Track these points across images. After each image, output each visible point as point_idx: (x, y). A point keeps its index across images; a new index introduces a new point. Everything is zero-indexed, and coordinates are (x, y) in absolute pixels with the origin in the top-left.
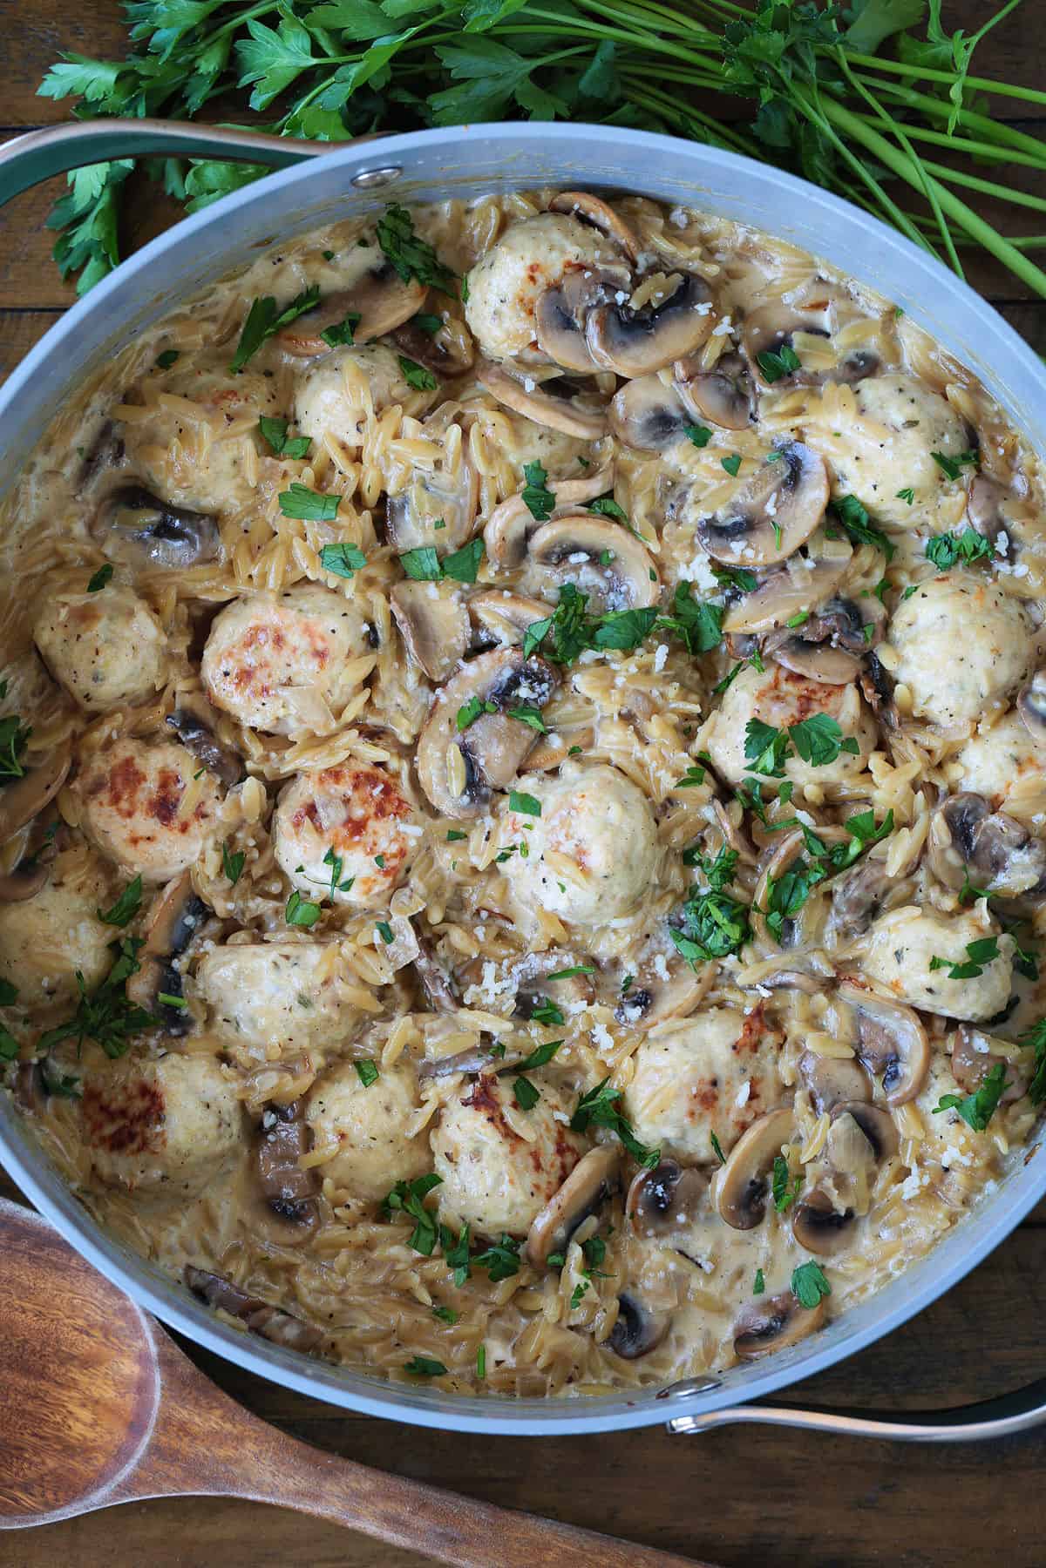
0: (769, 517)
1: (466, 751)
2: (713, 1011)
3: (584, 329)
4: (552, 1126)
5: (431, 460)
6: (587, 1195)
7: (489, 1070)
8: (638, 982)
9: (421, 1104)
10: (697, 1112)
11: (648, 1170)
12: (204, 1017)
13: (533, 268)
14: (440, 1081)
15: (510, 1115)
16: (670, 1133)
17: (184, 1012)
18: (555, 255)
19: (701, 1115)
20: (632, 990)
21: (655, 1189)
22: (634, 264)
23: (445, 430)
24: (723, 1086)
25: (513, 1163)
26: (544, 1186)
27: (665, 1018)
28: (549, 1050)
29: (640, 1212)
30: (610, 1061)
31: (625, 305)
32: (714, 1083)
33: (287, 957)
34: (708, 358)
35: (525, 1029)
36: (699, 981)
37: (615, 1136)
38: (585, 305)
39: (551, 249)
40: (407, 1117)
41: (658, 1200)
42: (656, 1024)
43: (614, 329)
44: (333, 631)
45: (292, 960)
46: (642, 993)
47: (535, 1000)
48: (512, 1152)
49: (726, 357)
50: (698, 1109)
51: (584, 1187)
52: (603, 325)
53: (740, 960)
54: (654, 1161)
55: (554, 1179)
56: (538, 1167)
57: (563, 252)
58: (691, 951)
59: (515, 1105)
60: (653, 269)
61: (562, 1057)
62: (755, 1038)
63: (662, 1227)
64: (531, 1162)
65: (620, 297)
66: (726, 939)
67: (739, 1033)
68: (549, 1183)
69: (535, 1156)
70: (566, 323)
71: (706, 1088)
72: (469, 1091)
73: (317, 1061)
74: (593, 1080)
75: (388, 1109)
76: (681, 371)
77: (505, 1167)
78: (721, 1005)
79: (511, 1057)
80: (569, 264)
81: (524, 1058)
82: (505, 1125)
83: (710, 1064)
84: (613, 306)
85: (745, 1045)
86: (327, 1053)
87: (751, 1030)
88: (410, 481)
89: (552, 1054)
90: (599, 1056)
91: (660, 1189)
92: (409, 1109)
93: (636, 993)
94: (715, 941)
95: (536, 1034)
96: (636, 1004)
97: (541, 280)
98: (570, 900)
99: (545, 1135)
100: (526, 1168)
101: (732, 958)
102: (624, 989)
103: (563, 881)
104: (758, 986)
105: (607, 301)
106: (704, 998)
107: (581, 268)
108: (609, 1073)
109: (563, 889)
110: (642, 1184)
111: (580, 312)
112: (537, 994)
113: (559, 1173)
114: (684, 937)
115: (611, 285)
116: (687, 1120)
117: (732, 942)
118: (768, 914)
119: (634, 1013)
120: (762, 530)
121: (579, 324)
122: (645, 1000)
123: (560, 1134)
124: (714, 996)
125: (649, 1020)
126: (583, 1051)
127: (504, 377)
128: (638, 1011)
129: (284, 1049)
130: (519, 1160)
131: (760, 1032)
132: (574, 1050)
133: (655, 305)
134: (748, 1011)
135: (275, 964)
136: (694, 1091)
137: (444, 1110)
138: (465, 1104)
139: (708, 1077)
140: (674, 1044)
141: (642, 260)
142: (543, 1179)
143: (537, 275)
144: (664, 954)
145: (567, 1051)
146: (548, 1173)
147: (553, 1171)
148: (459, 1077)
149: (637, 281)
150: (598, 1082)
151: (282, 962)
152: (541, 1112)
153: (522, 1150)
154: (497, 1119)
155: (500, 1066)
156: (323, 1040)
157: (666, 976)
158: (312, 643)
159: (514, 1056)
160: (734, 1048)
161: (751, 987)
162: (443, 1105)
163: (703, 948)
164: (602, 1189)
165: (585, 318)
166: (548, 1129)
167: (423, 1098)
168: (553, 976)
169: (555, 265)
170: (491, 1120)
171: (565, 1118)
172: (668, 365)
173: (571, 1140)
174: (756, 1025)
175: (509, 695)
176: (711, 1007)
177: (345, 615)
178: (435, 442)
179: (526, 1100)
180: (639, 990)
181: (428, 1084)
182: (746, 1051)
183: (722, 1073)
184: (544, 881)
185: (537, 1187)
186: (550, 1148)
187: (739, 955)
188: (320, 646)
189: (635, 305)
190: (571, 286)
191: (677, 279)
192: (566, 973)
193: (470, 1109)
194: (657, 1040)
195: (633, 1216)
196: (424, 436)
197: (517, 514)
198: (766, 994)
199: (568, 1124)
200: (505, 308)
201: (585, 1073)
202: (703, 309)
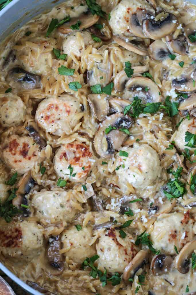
0: (191, 79)
1: (108, 140)
2: (175, 212)
3: (142, 26)
4: (130, 244)
5: (100, 59)
6: (140, 262)
7: (113, 227)
8: (154, 204)
9: (93, 236)
10: (171, 240)
11: (157, 255)
12: (33, 211)
13: (129, 9)
14: (99, 230)
15: (119, 239)
16: (163, 245)
17: (28, 210)
18: (135, 6)
19: (172, 240)
20: (153, 206)
21: (159, 261)
22: (156, 10)
23: (104, 52)
24: (178, 233)
25: (119, 252)
26: (128, 259)
27: (163, 213)
28: (129, 222)
29: (155, 268)
30: (146, 226)
31: (153, 19)
32: (176, 232)
33: (57, 194)
34: (175, 36)
35: (123, 217)
36: (172, 204)
37: (147, 247)
38: (142, 19)
39: (134, 4)
40: (89, 240)
41: (160, 264)
42: (159, 215)
43: (150, 25)
44: (72, 105)
45: (59, 195)
46: (156, 207)
47: (126, 209)
48: (119, 249)
49: (179, 36)
50: (171, 239)
51: (139, 259)
52: (147, 24)
53: (183, 199)
54: (159, 252)
55: (130, 257)
56: (126, 254)
57: (137, 5)
58: (169, 196)
59: (120, 236)
60: (161, 12)
61: (133, 225)
62: (187, 220)
63: (160, 273)
64: (124, 252)
65: (152, 17)
66: (179, 193)
67: (183, 218)
68: (129, 258)
69: (126, 251)
70: (137, 24)
71: (174, 233)
72: (107, 233)
73: (65, 224)
74: (141, 231)
75: (84, 237)
76: (168, 38)
77: (117, 253)
78: (177, 211)
79: (119, 224)
80: (138, 9)
81: (122, 224)
82: (117, 241)
83: (174, 226)
84: (150, 20)
85: (184, 222)
86: (68, 222)
87: (186, 218)
88: (94, 66)
89: (130, 224)
90: (143, 224)
91: (160, 261)
92: (90, 237)
93: (154, 207)
94: (176, 193)
95: (126, 218)
96: (154, 210)
97: (131, 12)
98: (136, 180)
99: (128, 245)
100: (123, 254)
101: (181, 198)
102: (150, 206)
103: (135, 174)
104: (188, 206)
105: (148, 18)
106: (173, 209)
107: (141, 9)
108: (146, 230)
109: (134, 176)
110: (155, 259)
111: (141, 21)
112: (126, 207)
113: (132, 256)
114: (167, 192)
115: (150, 14)
116: (168, 242)
117: (181, 193)
118: (191, 185)
119: (153, 212)
120: (190, 82)
121: (141, 24)
122: (157, 208)
123: (132, 246)
124: (175, 208)
125: (158, 214)
126: (139, 223)
127: (120, 38)
128: (154, 211)
129: (56, 220)
130: (121, 251)
131: (188, 219)
132: (136, 223)
133: (161, 20)
134: (185, 213)
135: (54, 196)
136: (170, 233)
137: (100, 238)
138: (106, 235)
139: (174, 230)
140: (164, 221)
141: (158, 9)
142: (127, 257)
143: (129, 11)
144: (161, 197)
145: (134, 223)
146: (129, 256)
147: (130, 255)
148: (104, 229)
149: (156, 14)
150: (143, 232)
151: (56, 195)
152: (127, 239)
153: (122, 248)
154: (115, 240)
155: (116, 226)
156: (66, 217)
157: (162, 203)
158: (66, 108)
159: (120, 224)
160: (181, 222)
161: (186, 206)
162: (99, 237)
163: (173, 195)
164: (144, 261)
165: (142, 22)
166: (129, 244)
167: (94, 235)
168: (131, 202)
169: (134, 9)
170: (113, 240)
171: (133, 241)
172: (165, 37)
173: (135, 248)
174: (187, 216)
175: (120, 125)
176: (175, 211)
177: (75, 101)
178: (101, 55)
179: (123, 236)
180: (155, 206)
181: (95, 231)
182: (184, 223)
183: (178, 229)
184: (129, 174)
185: (126, 259)
186: (129, 249)
187: (182, 197)
188: (68, 109)
189: (156, 20)
190: (139, 14)
191: (167, 14)
192: (134, 201)
193: (107, 237)
194: (159, 220)
195: (152, 269)
196: (98, 53)
197: (123, 76)
198: (190, 208)
199: (134, 243)
200: (121, 20)
201: (139, 230)
202: (174, 22)
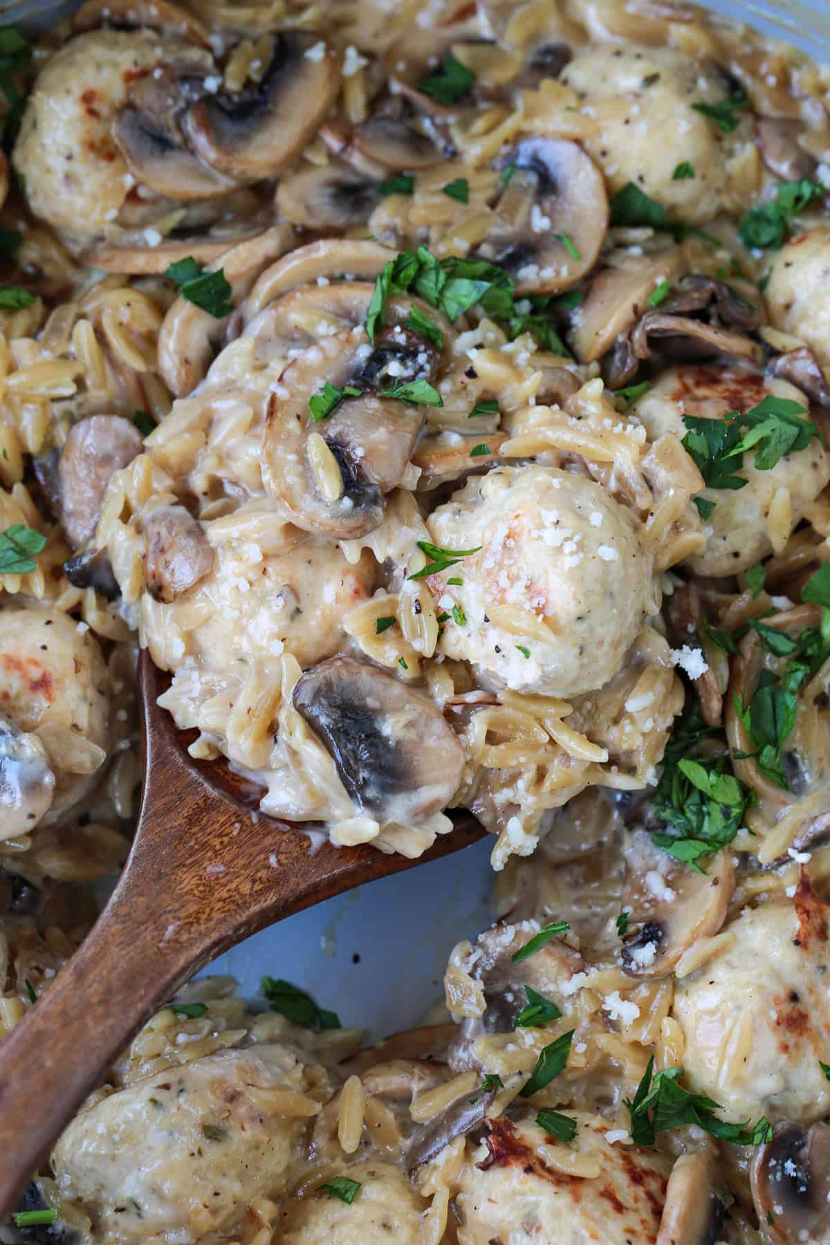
0: (545, 233)
2: (747, 912)
3: (187, 142)
4: (613, 1153)
5: (68, 379)
6: (700, 1217)
7: (495, 1112)
8: (636, 917)
9: (428, 1201)
10: (791, 1043)
11: (763, 1148)
12: (87, 1222)
13: (87, 100)
14: (440, 1160)
15: (553, 1156)
16: (768, 1084)
17: (58, 1227)
18: (106, 73)
19: (797, 1045)
20: (631, 929)
21: (783, 1169)
22: (209, 47)
23: (71, 337)
24: (807, 999)
25: (585, 1213)
26: (638, 1228)
27: (689, 944)
28: (558, 1050)
29: (778, 1210)
30: (644, 1036)
31: (220, 90)
32: (794, 997)
33: (166, 1087)
34: (356, 107)
35: (513, 1041)
36: (716, 882)
37: (696, 1132)
38: (172, 113)
39: (99, 68)
40: (416, 1228)
41: (794, 1182)
42: (681, 955)
43: (223, 125)
44: (44, 648)
45: (174, 1089)
46: (646, 927)
47: (510, 998)
48: (577, 1200)
49: (375, 102)
50: (791, 1038)
51: (692, 1204)
52: (206, 125)
53: (752, 833)
54: (764, 1131)
55: (646, 1214)
56: (619, 1207)
57: (115, 66)
58: (688, 852)
59: (550, 1141)
60: (233, 45)
61: (579, 1058)
62: (817, 921)
63: (814, 1221)
64: (607, 1205)
65: (211, 85)
66: (726, 813)
67: (794, 923)
68: (643, 1222)
69: (608, 1194)
70: (161, 143)
71: (787, 1008)
72: (483, 1154)
73: (266, 1211)
74: (633, 1072)
75: (386, 1226)
76: (333, 141)
77: (575, 1220)
78: (753, 902)
79: (513, 1083)
80: (128, 76)
81: (528, 1076)
82: (550, 1171)
83: (776, 975)
84: (207, 99)
85: (808, 935)
86: (275, 1197)
87: (807, 912)
89: (564, 1057)
90: (628, 1036)
91: (789, 1165)
92: (415, 1216)
93: (638, 931)
94: (713, 825)
95: (531, 1041)
96: (643, 943)
97: (104, 108)
99: (608, 1165)
100: (605, 1214)
101: (743, 833)
102: (620, 933)
104: (791, 852)
105: (196, 97)
106: (730, 904)
107: (145, 73)
108: (649, 1053)
110: (765, 1169)
111: (171, 123)
112: (509, 989)
113: (649, 1205)
114: (672, 838)
115: (192, 76)
116: (784, 1058)
117: (736, 811)
118: (757, 755)
119: (645, 954)
120: (546, 248)
121: (177, 138)
122: (654, 932)
123: (626, 1158)
124: (740, 895)
125: (671, 954)
126: (604, 1040)
127: (115, 248)
128: (650, 948)
129: (214, 1212)
130: (590, 1206)
131: (821, 911)
132: (589, 1043)
133: (257, 78)
134: (791, 891)
135: (154, 1102)
136: (774, 1015)
137: (460, 1197)
138: (485, 1167)
139: (782, 993)
140: (719, 972)
142: (632, 1220)
143: (94, 105)
144: (655, 869)
145: (582, 1048)
146: (636, 1211)
147: (640, 1205)
148: (461, 1143)
149: (221, 61)
150: (642, 1073)
151: (162, 1096)
152: (587, 1140)
153: (588, 1192)
154: (537, 1167)
155: (506, 1100)
157: (668, 895)
158: (24, 675)
159: (515, 1080)
160: (797, 943)
161: (783, 860)
162: (455, 1192)
163: (702, 840)
164: (715, 1204)
165: (180, 128)
166: (607, 1157)
167: (426, 1193)
168: (518, 955)
169: (113, 85)
170: (529, 1170)
171: (621, 1134)
172: (311, 138)
173: (642, 1162)
174: (811, 904)
176: (743, 908)
177: (49, 622)
178: (64, 357)
179: (563, 1134)
180: (641, 925)
181: (424, 1174)
182: (813, 941)
183: (799, 981)
185: (631, 1231)
186: (621, 1180)
187: (747, 827)
188: (35, 674)
189: (233, 86)
190: (144, 96)
191: (268, 41)
192: (533, 944)
193: (496, 1174)
194: (692, 977)
195: (771, 1219)
196: (47, 356)
198: (803, 858)
199: (631, 1141)
200: (76, 166)
201: (618, 1073)
202: (316, 53)
